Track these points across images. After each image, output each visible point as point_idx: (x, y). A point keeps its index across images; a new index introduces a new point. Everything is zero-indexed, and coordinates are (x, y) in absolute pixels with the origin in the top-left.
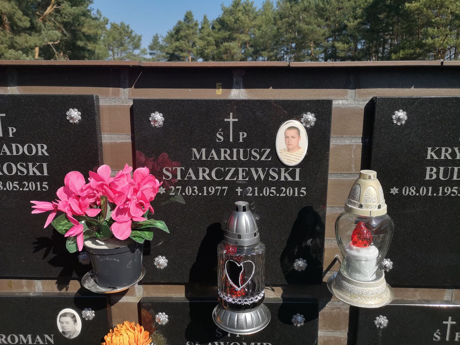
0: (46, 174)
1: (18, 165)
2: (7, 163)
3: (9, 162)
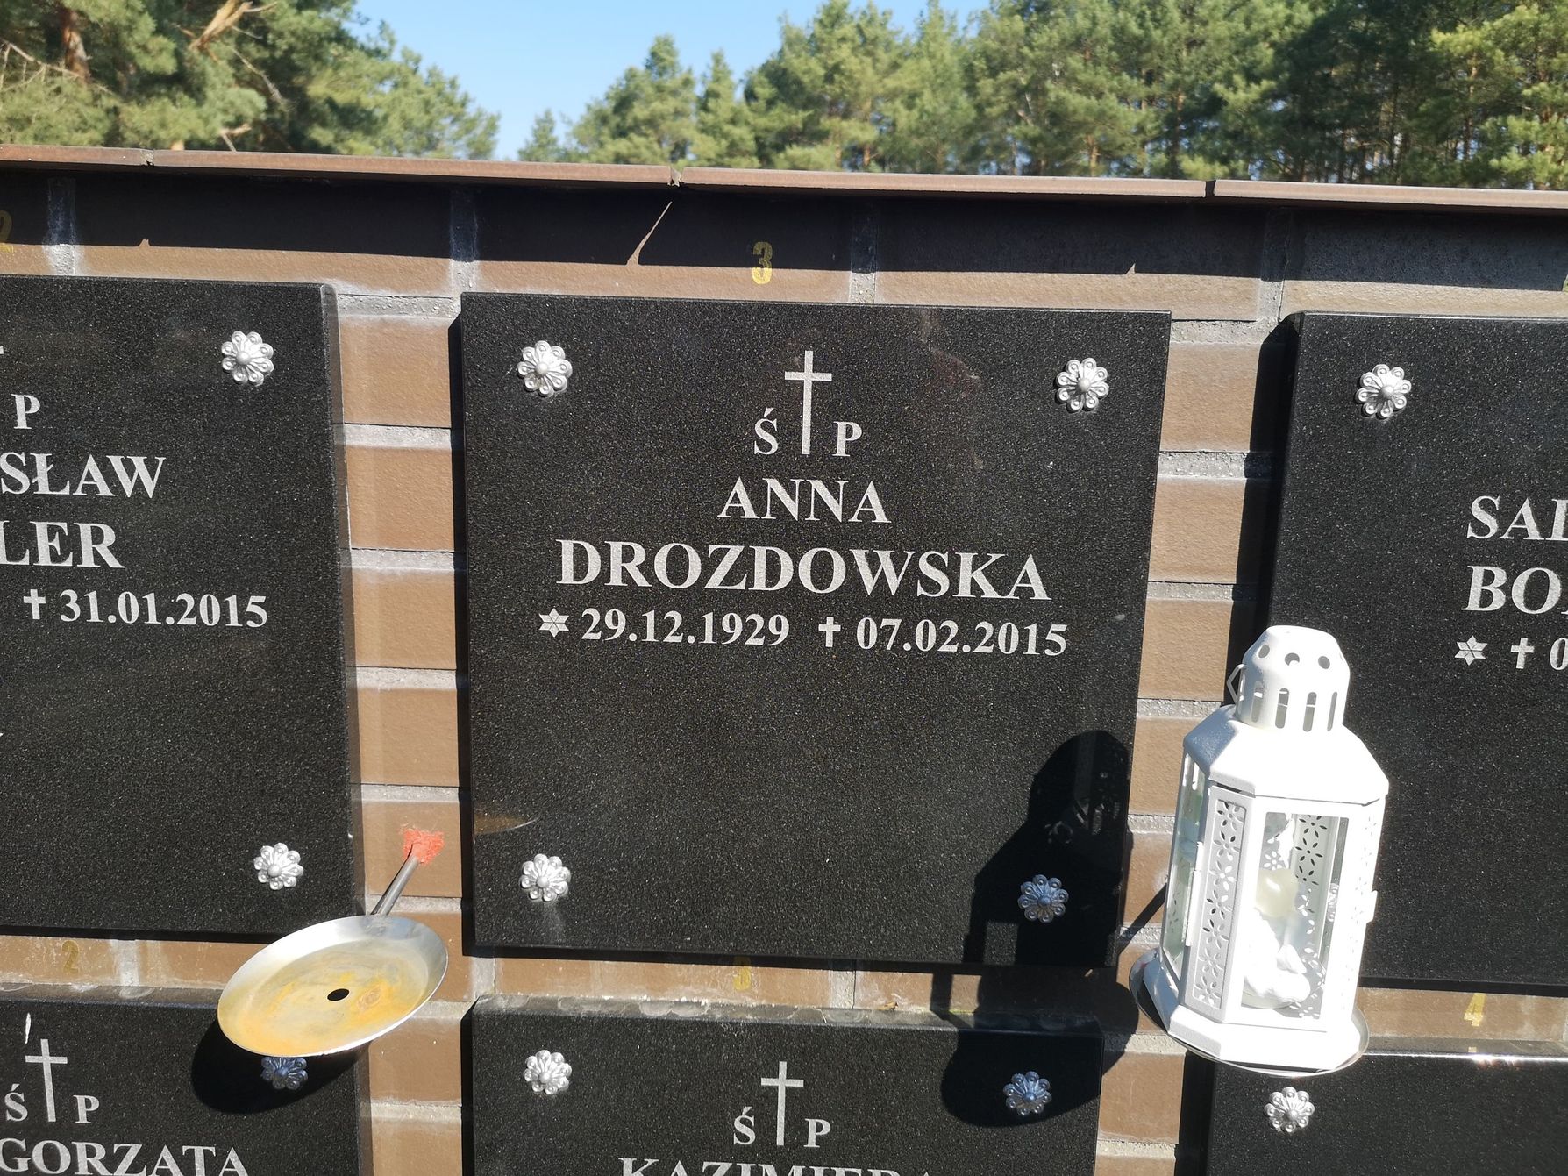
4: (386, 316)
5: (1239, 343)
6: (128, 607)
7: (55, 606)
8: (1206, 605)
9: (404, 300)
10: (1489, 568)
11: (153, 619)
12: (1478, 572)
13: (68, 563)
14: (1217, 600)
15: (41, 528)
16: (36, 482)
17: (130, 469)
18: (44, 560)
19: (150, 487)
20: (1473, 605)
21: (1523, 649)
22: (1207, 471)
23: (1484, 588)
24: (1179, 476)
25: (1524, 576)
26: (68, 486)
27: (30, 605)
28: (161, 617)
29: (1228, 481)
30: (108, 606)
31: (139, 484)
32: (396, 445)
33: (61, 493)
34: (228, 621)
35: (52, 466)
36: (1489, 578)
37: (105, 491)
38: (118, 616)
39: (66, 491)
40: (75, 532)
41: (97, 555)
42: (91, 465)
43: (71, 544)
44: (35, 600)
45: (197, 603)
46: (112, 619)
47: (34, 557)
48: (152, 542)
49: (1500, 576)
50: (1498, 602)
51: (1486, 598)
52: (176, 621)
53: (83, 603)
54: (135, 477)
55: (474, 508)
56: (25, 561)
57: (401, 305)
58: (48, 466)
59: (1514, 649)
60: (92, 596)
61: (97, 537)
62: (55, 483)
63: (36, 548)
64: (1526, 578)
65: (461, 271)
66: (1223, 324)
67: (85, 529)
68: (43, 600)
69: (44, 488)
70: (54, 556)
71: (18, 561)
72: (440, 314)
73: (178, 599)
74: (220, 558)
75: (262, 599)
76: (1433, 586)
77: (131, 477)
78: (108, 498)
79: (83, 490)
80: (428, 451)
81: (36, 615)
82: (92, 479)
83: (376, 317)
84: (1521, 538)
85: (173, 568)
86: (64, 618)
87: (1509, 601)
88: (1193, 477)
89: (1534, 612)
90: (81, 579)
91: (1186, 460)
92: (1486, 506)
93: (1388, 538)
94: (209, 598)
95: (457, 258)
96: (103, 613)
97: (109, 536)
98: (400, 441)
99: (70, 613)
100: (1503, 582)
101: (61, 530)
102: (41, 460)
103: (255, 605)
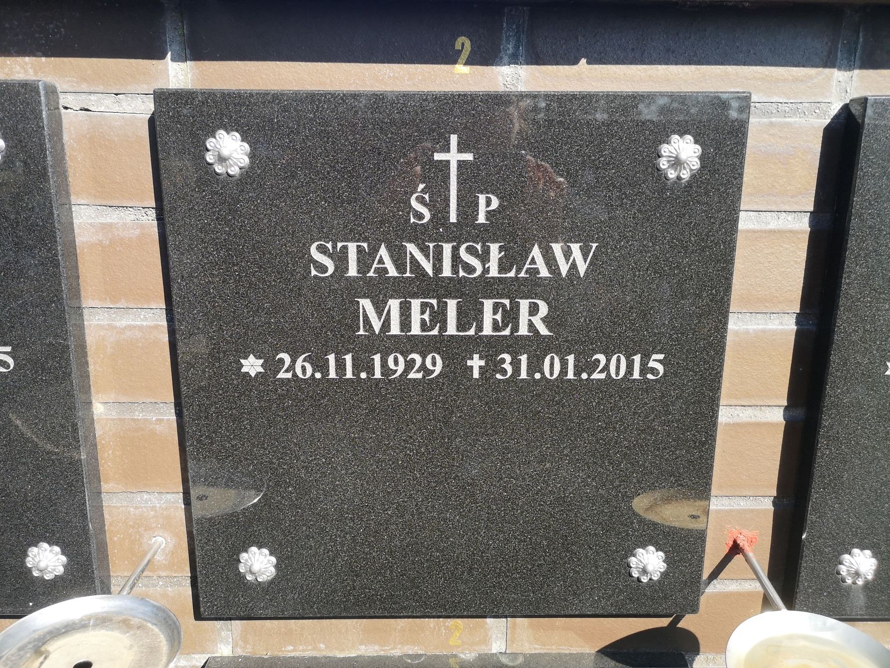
4: (774, 119)
6: (551, 366)
7: (492, 365)
9: (790, 105)
11: (571, 375)
13: (507, 332)
15: (488, 304)
16: (489, 267)
17: (567, 254)
18: (488, 330)
19: (582, 267)
26: (514, 270)
27: (472, 367)
28: (577, 373)
30: (535, 365)
31: (574, 266)
32: (763, 227)
33: (508, 275)
34: (632, 375)
35: (503, 253)
37: (544, 273)
38: (543, 374)
39: (512, 274)
40: (516, 307)
41: (531, 325)
42: (536, 252)
43: (511, 316)
44: (476, 363)
45: (608, 361)
46: (538, 376)
47: (480, 328)
48: (578, 314)
52: (589, 375)
53: (516, 364)
54: (571, 261)
55: (849, 277)
56: (472, 332)
57: (787, 109)
58: (500, 253)
60: (524, 358)
61: (534, 309)
62: (502, 268)
63: (482, 321)
65: (841, 79)
67: (524, 305)
68: (482, 363)
69: (494, 272)
70: (496, 327)
71: (466, 331)
72: (818, 117)
73: (594, 358)
74: (633, 324)
75: (661, 357)
77: (567, 260)
78: (546, 278)
79: (526, 272)
80: (791, 231)
81: (476, 375)
82: (535, 263)
83: (766, 120)
85: (593, 334)
86: (499, 376)
90: (515, 345)
94: (619, 356)
95: (840, 69)
96: (531, 370)
97: (544, 309)
98: (768, 223)
99: (504, 372)
101: (504, 306)
102: (494, 248)
103: (656, 362)
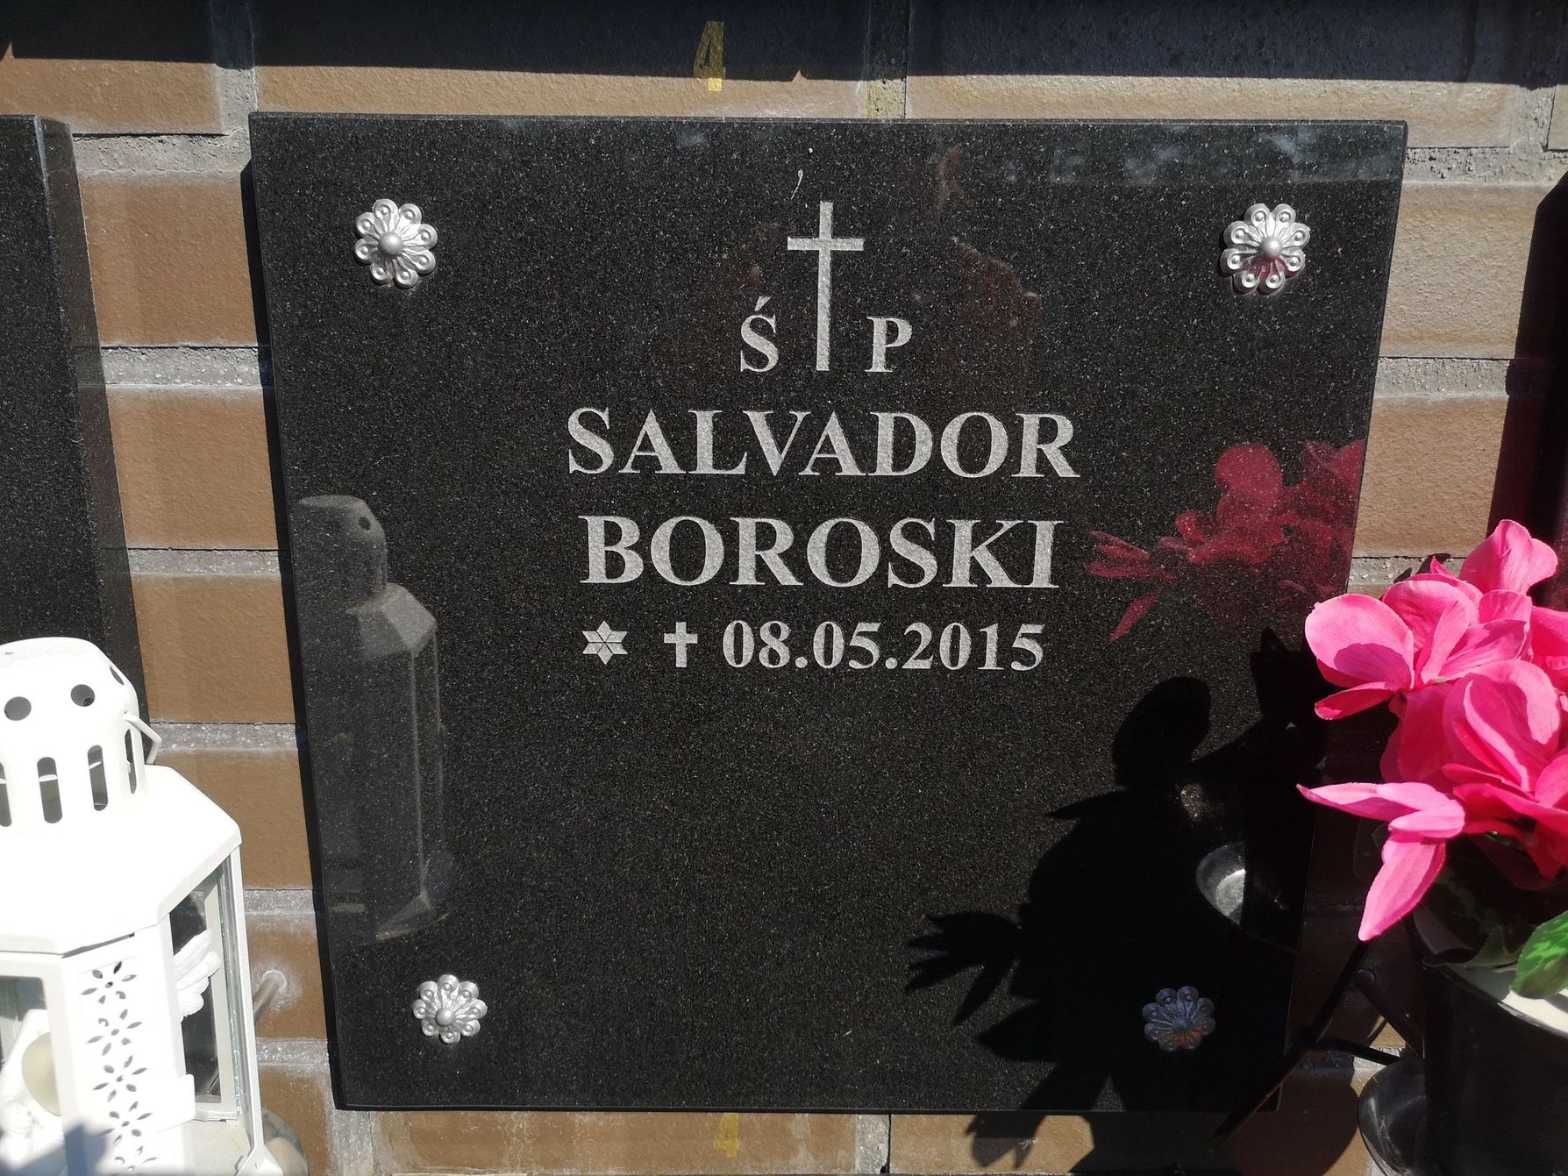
0: (1041, 577)
1: (895, 535)
2: (832, 523)
3: (847, 516)
5: (205, 171)
8: (243, 583)
10: (611, 519)
12: (595, 526)
14: (257, 573)
20: (597, 574)
21: (681, 639)
22: (204, 378)
23: (609, 549)
24: (161, 386)
25: (666, 530)
29: (236, 392)
36: (613, 534)
49: (630, 530)
50: (633, 569)
51: (615, 564)
59: (668, 639)
64: (669, 532)
66: (175, 140)
76: (532, 549)
84: (651, 471)
87: (649, 568)
88: (181, 386)
89: (689, 584)
91: (168, 361)
92: (590, 423)
93: (450, 475)
100: (636, 539)
